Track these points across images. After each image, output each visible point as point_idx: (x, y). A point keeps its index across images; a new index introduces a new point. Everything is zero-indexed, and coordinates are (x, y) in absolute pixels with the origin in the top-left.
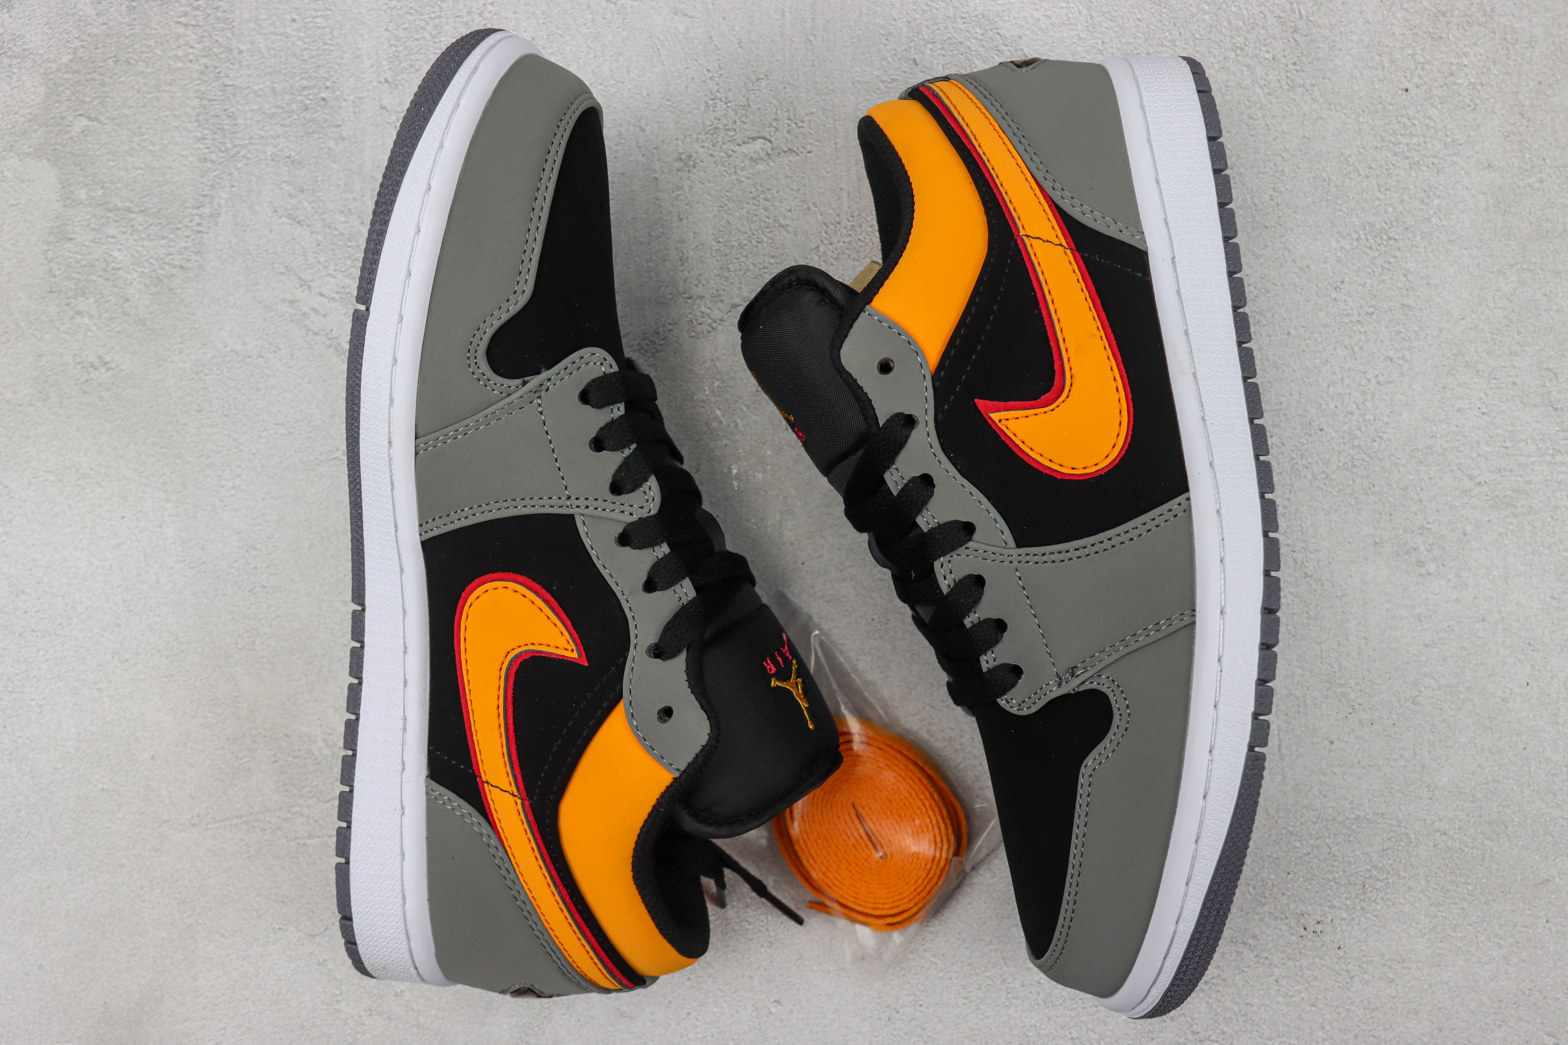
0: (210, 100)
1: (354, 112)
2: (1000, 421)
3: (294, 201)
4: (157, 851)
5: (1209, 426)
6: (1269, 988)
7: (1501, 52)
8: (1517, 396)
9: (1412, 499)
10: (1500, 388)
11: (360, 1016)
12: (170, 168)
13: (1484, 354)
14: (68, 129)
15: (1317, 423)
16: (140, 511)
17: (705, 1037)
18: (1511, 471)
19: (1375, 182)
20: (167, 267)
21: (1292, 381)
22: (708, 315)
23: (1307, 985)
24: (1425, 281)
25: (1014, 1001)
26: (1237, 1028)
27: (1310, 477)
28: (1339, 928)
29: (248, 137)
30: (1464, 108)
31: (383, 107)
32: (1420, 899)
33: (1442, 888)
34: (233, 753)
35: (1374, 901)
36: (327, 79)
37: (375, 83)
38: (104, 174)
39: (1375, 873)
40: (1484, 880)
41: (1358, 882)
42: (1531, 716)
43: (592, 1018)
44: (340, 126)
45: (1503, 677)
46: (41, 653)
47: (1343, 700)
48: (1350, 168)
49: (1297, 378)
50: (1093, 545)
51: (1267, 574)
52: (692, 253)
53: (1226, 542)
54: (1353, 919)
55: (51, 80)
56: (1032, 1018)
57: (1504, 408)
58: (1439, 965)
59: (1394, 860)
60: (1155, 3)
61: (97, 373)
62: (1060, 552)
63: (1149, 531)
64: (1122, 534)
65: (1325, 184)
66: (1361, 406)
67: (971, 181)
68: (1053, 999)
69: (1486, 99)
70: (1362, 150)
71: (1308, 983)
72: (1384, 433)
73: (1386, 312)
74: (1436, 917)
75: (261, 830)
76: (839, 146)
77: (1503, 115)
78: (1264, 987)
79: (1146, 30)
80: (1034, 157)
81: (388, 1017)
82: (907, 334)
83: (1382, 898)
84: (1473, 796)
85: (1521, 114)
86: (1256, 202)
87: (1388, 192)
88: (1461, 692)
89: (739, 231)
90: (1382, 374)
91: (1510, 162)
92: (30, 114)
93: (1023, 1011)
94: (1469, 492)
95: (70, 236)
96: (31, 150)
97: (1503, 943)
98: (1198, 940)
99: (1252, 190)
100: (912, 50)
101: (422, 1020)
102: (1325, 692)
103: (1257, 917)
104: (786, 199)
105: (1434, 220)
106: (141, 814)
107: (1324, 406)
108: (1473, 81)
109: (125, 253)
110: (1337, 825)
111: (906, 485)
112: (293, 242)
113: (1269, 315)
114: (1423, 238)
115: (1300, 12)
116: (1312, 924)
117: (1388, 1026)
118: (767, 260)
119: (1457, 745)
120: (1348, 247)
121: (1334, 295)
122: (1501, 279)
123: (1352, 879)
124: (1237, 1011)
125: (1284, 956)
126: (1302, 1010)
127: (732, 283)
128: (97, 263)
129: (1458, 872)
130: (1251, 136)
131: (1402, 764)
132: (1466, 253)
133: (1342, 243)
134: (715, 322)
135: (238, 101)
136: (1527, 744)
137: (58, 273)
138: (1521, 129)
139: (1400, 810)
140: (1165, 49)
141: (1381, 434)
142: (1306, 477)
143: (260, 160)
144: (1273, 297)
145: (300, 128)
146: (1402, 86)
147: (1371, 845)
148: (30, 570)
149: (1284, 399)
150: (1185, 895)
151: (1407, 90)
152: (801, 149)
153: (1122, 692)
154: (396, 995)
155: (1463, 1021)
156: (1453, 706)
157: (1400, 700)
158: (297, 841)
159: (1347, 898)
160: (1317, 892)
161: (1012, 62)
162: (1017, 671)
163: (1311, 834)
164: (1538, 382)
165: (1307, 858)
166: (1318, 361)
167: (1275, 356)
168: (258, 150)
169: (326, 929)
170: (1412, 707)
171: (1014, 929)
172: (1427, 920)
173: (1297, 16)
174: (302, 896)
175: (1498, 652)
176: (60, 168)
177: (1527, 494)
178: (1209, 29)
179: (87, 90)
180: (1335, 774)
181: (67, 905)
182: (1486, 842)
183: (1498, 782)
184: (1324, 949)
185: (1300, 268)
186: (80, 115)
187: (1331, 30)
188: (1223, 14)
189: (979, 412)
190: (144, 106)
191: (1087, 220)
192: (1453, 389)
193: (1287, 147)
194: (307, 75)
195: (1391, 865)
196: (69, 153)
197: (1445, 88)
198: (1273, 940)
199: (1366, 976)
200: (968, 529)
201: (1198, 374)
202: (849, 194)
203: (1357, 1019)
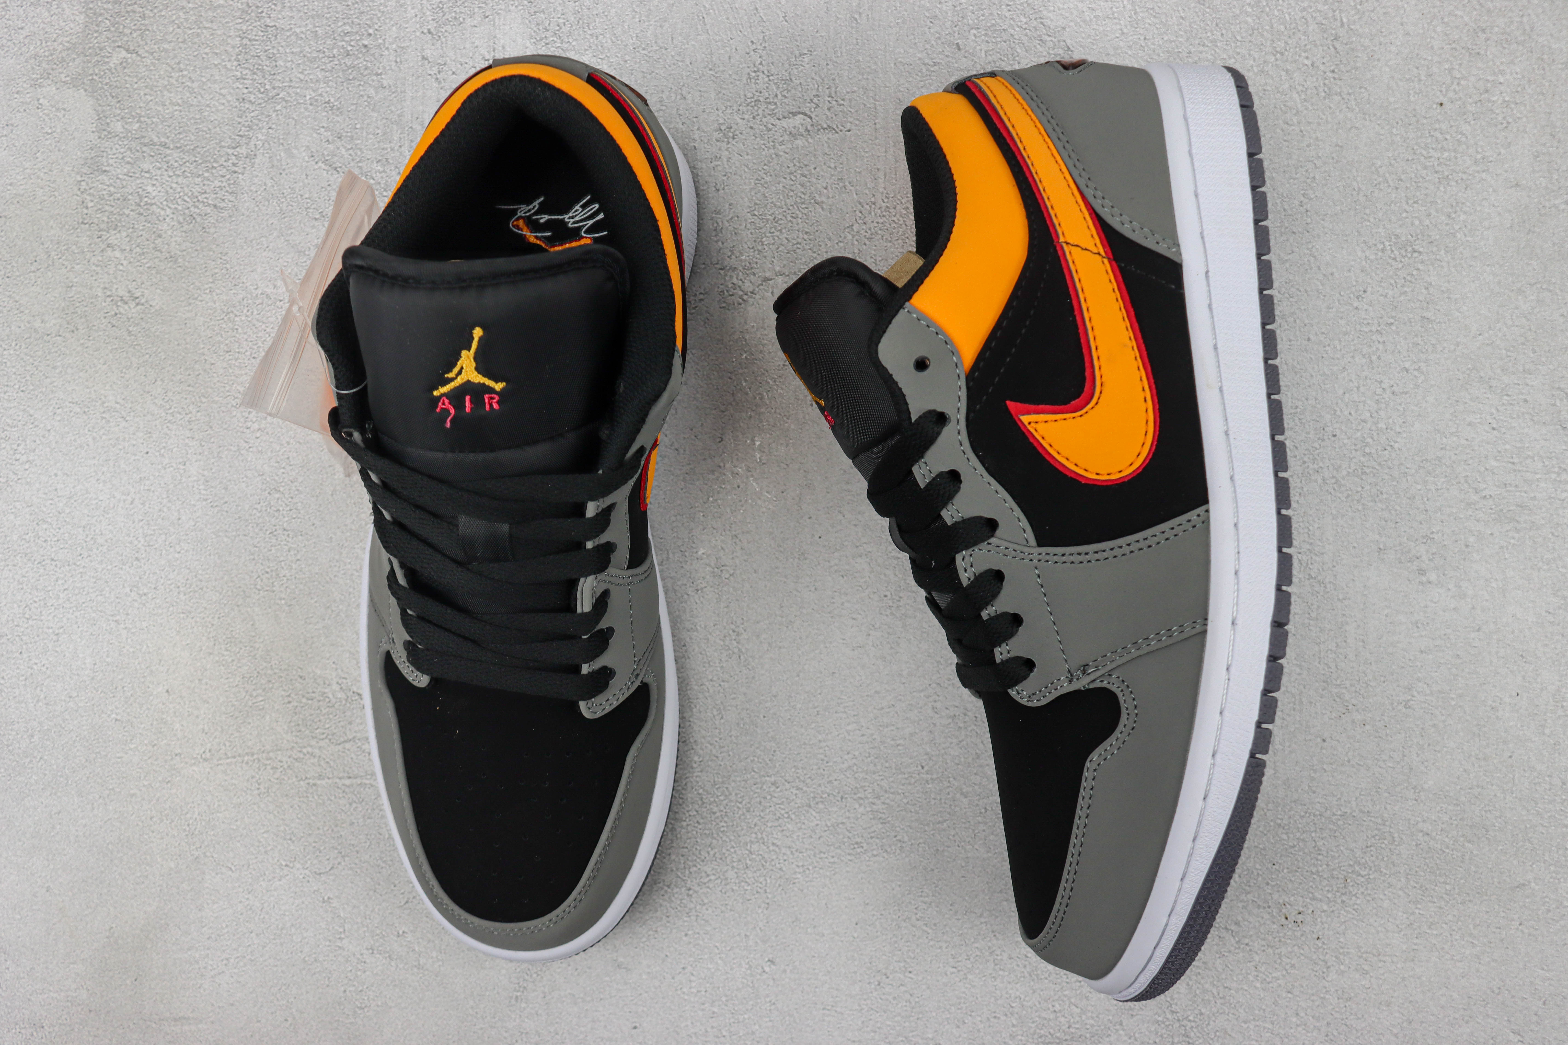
0: (250, 40)
1: (396, 62)
2: (1030, 423)
3: (331, 147)
4: (168, 783)
5: (1232, 441)
6: (1248, 974)
7: (1537, 72)
8: (1528, 413)
9: (1418, 509)
10: (1511, 404)
11: (362, 954)
12: (208, 106)
13: (1499, 371)
14: (107, 60)
15: (1331, 429)
16: (164, 447)
17: (698, 991)
18: (1516, 486)
19: (1403, 195)
20: (201, 206)
21: (1309, 386)
22: (740, 287)
23: (1284, 972)
24: (1445, 295)
25: (1001, 973)
26: (1214, 1010)
27: (1320, 481)
28: (1319, 920)
29: (287, 79)
30: (1496, 126)
31: (424, 58)
32: (1399, 896)
33: (1421, 887)
34: (247, 692)
35: (1355, 895)
36: (370, 27)
37: (418, 34)
38: (140, 107)
39: (1357, 868)
40: (1462, 881)
41: (1340, 876)
42: (1519, 726)
43: (590, 968)
44: (381, 74)
45: (1494, 686)
46: (60, 582)
47: (1338, 700)
48: (1381, 179)
49: (1314, 384)
50: (1112, 549)
51: (1278, 589)
52: (727, 224)
53: (1241, 555)
54: (1333, 911)
55: (91, 9)
56: (1017, 990)
57: (1514, 425)
58: (1413, 960)
59: (1377, 858)
60: (1199, 2)
61: (126, 307)
62: (1079, 554)
63: (1167, 539)
64: (1141, 540)
65: (1354, 193)
66: (1375, 415)
67: (1014, 183)
68: (1039, 972)
69: (1519, 118)
70: (1393, 162)
71: (1286, 970)
72: (1396, 442)
73: (1405, 323)
74: (1413, 913)
75: (272, 768)
76: (878, 126)
77: (1534, 134)
78: (1244, 971)
79: (1188, 28)
80: (1077, 163)
81: (390, 957)
82: (944, 334)
83: (1363, 893)
84: (1457, 800)
85: (1551, 135)
86: (1286, 207)
87: (1416, 205)
88: (1452, 699)
89: (775, 205)
90: (1398, 385)
91: (1538, 182)
92: (68, 42)
93: (1009, 983)
94: (1475, 504)
95: (104, 169)
96: (68, 79)
97: (1476, 942)
98: (1189, 933)
99: (1283, 196)
100: (956, 34)
101: (422, 961)
102: (1320, 691)
103: (1240, 905)
104: (822, 176)
105: (1458, 235)
106: (154, 746)
107: (1338, 413)
108: (1507, 99)
109: (159, 189)
110: (1323, 820)
111: (934, 479)
112: (329, 188)
113: (1291, 320)
114: (1447, 252)
115: (1342, 20)
116: (1293, 914)
117: (1360, 1016)
118: (801, 235)
119: (1445, 749)
120: (1372, 257)
121: (1356, 304)
122: (1520, 297)
123: (1335, 873)
124: (1216, 994)
125: (1263, 943)
126: (1279, 996)
127: (765, 257)
128: (130, 197)
129: (1438, 872)
130: (1285, 141)
131: (1391, 765)
132: (1488, 269)
133: (1367, 253)
134: (746, 294)
135: (279, 43)
136: (1513, 752)
137: (90, 204)
138: (1551, 149)
139: (1386, 809)
140: (1206, 49)
141: (1393, 443)
142: (1316, 481)
143: (299, 103)
144: (1296, 302)
145: (340, 74)
146: (1437, 100)
147: (1355, 841)
148: (52, 499)
149: (1300, 403)
150: (1179, 890)
151: (1441, 104)
152: (840, 127)
153: (1131, 692)
154: (398, 936)
155: (1433, 1015)
156: (1444, 712)
157: (1392, 704)
158: (307, 781)
159: (1328, 891)
160: (1301, 883)
161: (1058, 62)
162: (1029, 665)
163: (1298, 828)
164: (1548, 400)
165: (1292, 850)
166: (1335, 368)
167: (1294, 360)
168: (297, 94)
169: (332, 868)
170: (1404, 710)
171: (1005, 903)
172: (1405, 916)
173: (1339, 24)
174: (310, 835)
175: (1491, 662)
176: (98, 99)
177: (1530, 510)
178: (1250, 32)
179: (127, 21)
180: (1325, 770)
181: (77, 830)
182: (1467, 844)
183: (1482, 788)
184: (1303, 939)
185: (1324, 275)
186: (119, 47)
187: (1371, 40)
188: (1266, 18)
189: (1010, 413)
190: (184, 42)
191: (1126, 230)
192: (1466, 403)
193: (1320, 154)
194: (350, 21)
195: (1373, 862)
196: (106, 84)
197: (1479, 104)
198: (1255, 927)
199: (1342, 967)
200: (991, 525)
201: (1224, 388)
202: (885, 175)
203: (1330, 1007)
